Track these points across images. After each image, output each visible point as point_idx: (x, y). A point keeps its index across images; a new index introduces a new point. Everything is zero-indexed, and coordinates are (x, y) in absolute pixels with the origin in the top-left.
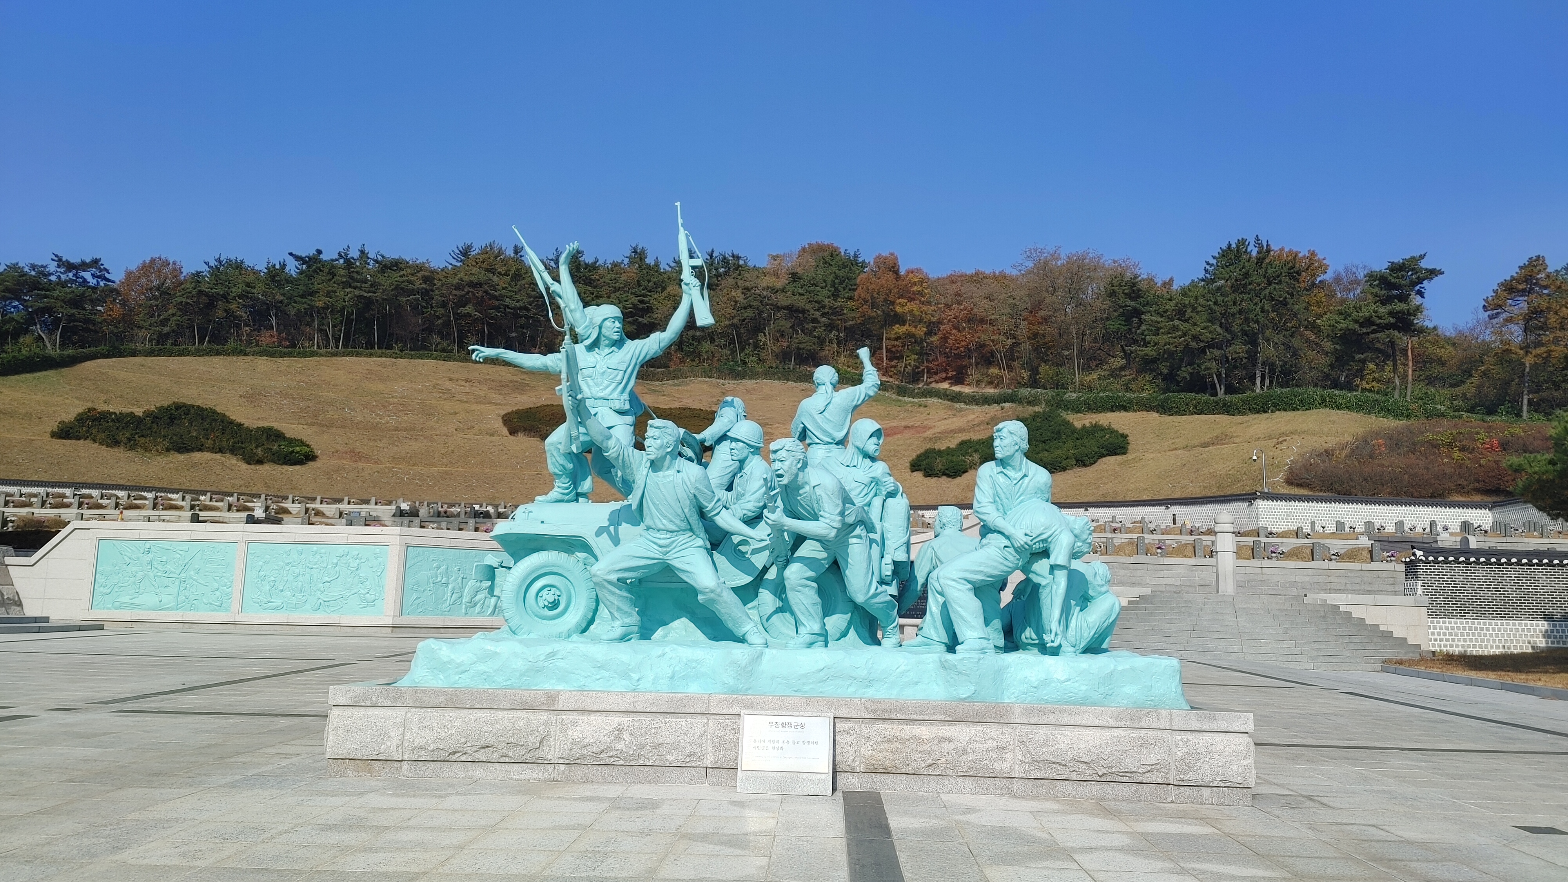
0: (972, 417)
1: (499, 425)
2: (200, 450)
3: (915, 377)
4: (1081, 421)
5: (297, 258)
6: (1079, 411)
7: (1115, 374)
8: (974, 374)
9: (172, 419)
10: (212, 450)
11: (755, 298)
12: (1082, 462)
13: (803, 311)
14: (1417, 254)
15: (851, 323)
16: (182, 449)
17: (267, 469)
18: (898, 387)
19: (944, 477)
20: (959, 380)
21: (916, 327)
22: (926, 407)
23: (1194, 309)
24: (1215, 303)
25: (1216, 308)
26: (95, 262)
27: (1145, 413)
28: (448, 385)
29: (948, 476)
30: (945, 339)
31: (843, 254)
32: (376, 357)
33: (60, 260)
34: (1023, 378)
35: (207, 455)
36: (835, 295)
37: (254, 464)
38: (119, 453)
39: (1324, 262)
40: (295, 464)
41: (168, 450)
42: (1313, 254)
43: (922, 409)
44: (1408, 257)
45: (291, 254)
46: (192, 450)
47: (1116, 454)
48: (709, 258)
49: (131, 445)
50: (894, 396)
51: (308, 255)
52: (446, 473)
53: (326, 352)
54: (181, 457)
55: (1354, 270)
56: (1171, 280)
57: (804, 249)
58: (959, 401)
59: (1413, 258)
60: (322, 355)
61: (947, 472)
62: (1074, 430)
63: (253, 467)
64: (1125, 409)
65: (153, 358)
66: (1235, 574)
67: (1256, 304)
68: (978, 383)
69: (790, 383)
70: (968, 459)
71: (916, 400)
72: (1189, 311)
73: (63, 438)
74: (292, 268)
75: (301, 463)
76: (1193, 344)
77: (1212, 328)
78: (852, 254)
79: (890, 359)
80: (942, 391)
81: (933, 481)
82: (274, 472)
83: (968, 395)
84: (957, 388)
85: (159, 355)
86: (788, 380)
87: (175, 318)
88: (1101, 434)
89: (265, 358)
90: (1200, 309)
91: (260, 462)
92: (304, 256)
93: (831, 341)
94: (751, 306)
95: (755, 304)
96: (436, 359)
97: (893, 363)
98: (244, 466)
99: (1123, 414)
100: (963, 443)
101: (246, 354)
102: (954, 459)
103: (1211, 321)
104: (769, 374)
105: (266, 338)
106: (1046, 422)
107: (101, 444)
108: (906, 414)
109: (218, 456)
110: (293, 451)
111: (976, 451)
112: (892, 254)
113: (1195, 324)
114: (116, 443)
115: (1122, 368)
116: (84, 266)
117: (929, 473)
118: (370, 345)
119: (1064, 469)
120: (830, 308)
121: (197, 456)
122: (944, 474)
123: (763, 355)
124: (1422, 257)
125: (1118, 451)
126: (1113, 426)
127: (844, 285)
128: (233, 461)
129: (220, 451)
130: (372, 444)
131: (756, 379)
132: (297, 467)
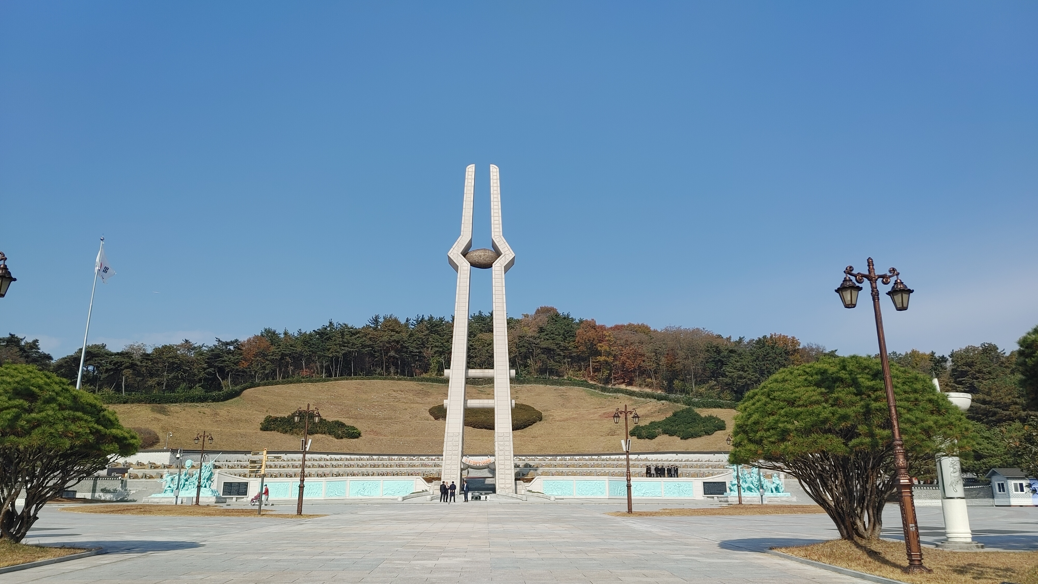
0: (649, 408)
1: (428, 414)
2: (317, 433)
3: (607, 381)
4: (704, 413)
6: (699, 407)
7: (712, 388)
8: (638, 380)
10: (321, 433)
11: (525, 342)
12: (708, 433)
13: (553, 350)
14: (834, 350)
15: (574, 354)
17: (344, 440)
18: (601, 387)
19: (647, 439)
20: (630, 384)
21: (608, 357)
22: (618, 398)
23: (748, 367)
24: (757, 365)
25: (757, 367)
27: (730, 410)
28: (394, 394)
29: (649, 439)
30: (624, 364)
31: (561, 315)
33: (219, 341)
34: (664, 384)
35: (320, 435)
36: (564, 340)
38: (287, 436)
39: (799, 341)
42: (794, 338)
43: (616, 400)
44: (830, 351)
46: (314, 433)
47: (721, 430)
48: (490, 315)
50: (600, 392)
55: (811, 345)
56: (730, 337)
57: (538, 310)
58: (633, 396)
59: (832, 351)
61: (648, 437)
62: (701, 418)
63: (339, 440)
64: (721, 407)
66: (785, 483)
67: (772, 366)
68: (640, 385)
69: (548, 386)
70: (657, 431)
71: (611, 394)
72: (746, 367)
73: (265, 431)
75: (357, 437)
76: (749, 382)
77: (756, 375)
78: (566, 314)
79: (594, 372)
80: (625, 390)
81: (642, 441)
83: (638, 393)
84: (629, 388)
86: (547, 384)
87: (269, 366)
88: (713, 420)
90: (750, 366)
91: (342, 438)
93: (565, 363)
94: (524, 346)
95: (526, 345)
97: (596, 374)
98: (336, 440)
99: (720, 410)
100: (652, 423)
102: (650, 430)
103: (756, 372)
104: (536, 381)
105: (305, 372)
106: (688, 414)
107: (281, 433)
108: (610, 403)
109: (324, 436)
110: (353, 432)
111: (659, 427)
112: (593, 320)
113: (749, 374)
114: (286, 432)
115: (715, 385)
117: (640, 437)
119: (700, 436)
120: (564, 347)
122: (647, 438)
123: (530, 369)
124: (836, 351)
125: (722, 428)
126: (718, 416)
127: (568, 334)
128: (331, 438)
129: (324, 433)
130: (379, 426)
131: (531, 384)
132: (356, 439)
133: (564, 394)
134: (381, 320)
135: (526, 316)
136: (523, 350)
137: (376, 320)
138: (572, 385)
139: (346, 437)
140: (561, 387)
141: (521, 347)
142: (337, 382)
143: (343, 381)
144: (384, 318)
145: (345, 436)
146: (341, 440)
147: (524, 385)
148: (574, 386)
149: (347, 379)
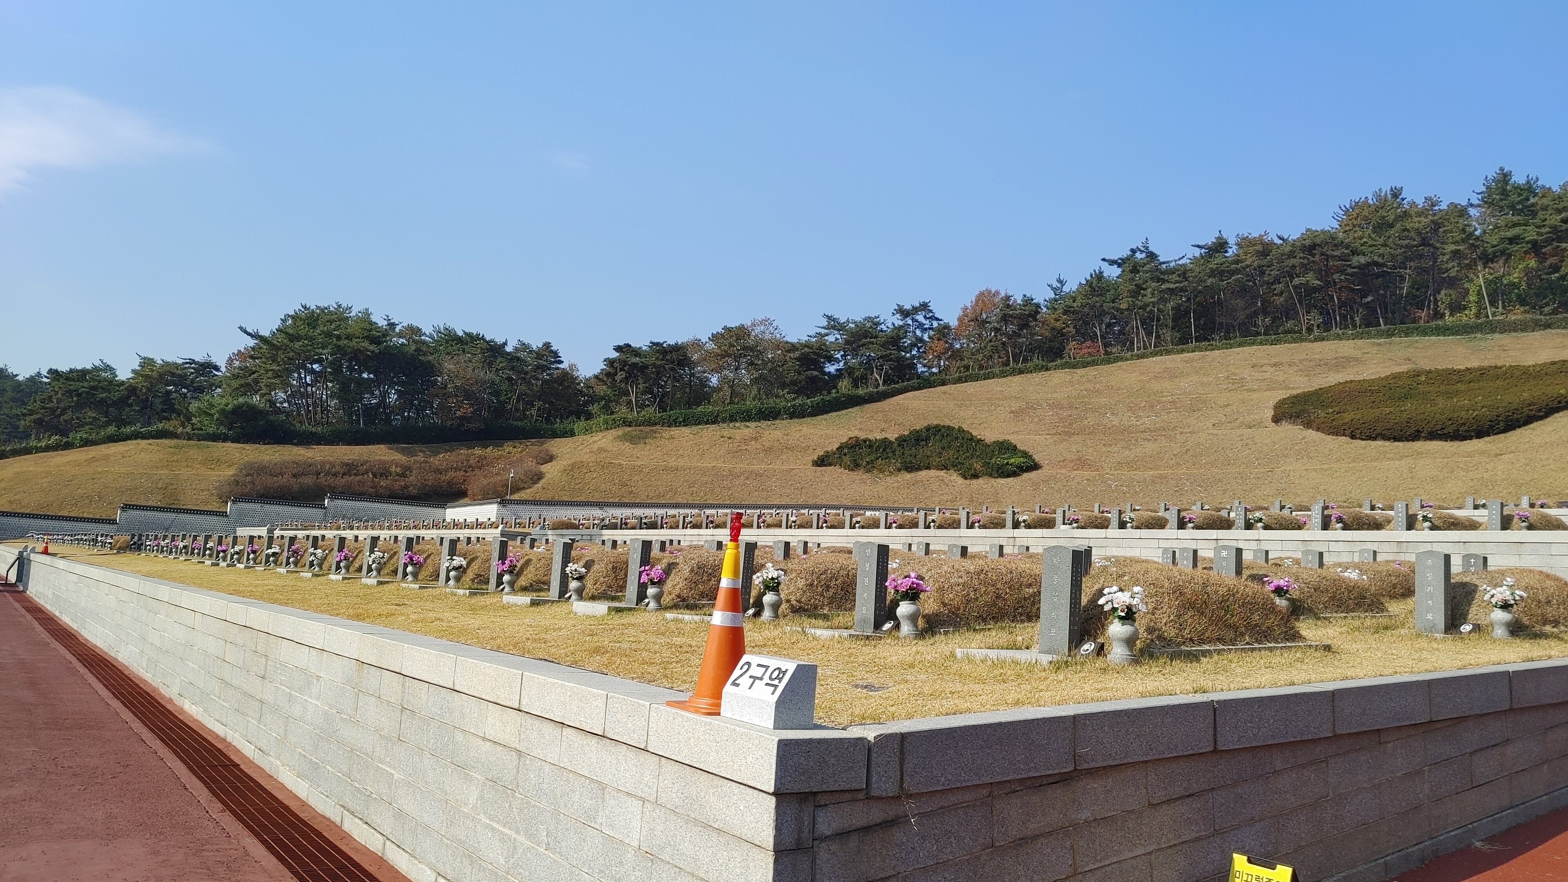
2: (928, 468)
5: (1112, 262)
9: (917, 440)
10: (938, 467)
16: (910, 468)
26: (924, 306)
32: (1188, 352)
35: (933, 473)
37: (970, 478)
40: (1008, 476)
41: (899, 470)
45: (1104, 260)
46: (919, 469)
49: (870, 467)
51: (1121, 256)
52: (1161, 477)
53: (1132, 355)
54: (908, 476)
60: (1127, 360)
63: (967, 481)
65: (962, 384)
73: (819, 466)
74: (1112, 272)
75: (1014, 474)
82: (984, 486)
85: (966, 381)
89: (1067, 370)
91: (975, 476)
92: (1116, 259)
96: (1261, 344)
98: (960, 480)
101: (1047, 369)
116: (915, 310)
118: (1184, 340)
121: (923, 474)
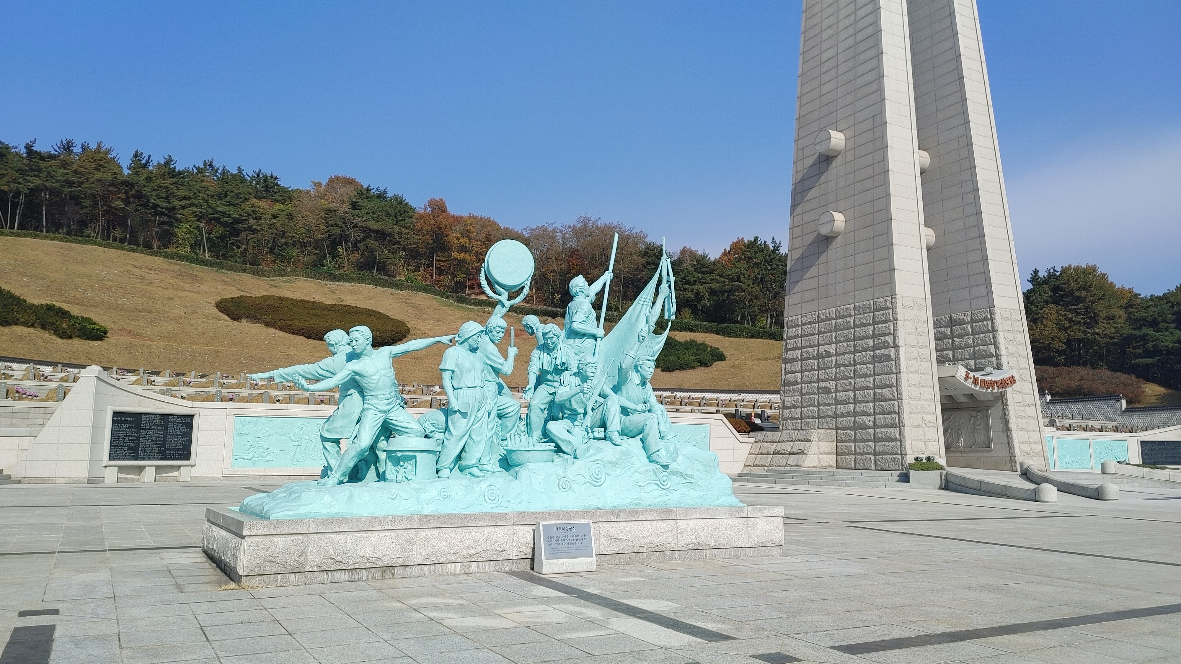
1: (215, 311)
2: (16, 324)
10: (26, 324)
12: (705, 364)
16: (6, 322)
17: (76, 342)
47: (722, 360)
57: (331, 179)
63: (66, 340)
75: (100, 338)
79: (439, 275)
91: (70, 337)
93: (400, 257)
97: (441, 278)
98: (59, 340)
109: (32, 330)
110: (91, 329)
127: (402, 217)
128: (46, 335)
129: (33, 326)
130: (133, 323)
131: (351, 282)
132: (99, 342)
133: (409, 301)
134: (77, 149)
135: (317, 185)
136: (336, 231)
137: (68, 147)
138: (414, 290)
139: (79, 336)
140: (398, 291)
141: (332, 226)
142: (17, 238)
143: (29, 239)
144: (84, 148)
145: (77, 334)
146: (70, 341)
147: (340, 283)
148: (417, 290)
149: (36, 237)
